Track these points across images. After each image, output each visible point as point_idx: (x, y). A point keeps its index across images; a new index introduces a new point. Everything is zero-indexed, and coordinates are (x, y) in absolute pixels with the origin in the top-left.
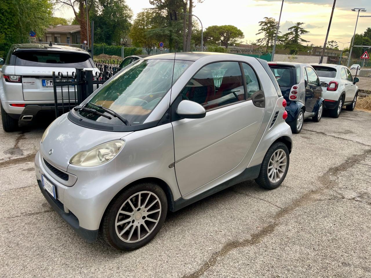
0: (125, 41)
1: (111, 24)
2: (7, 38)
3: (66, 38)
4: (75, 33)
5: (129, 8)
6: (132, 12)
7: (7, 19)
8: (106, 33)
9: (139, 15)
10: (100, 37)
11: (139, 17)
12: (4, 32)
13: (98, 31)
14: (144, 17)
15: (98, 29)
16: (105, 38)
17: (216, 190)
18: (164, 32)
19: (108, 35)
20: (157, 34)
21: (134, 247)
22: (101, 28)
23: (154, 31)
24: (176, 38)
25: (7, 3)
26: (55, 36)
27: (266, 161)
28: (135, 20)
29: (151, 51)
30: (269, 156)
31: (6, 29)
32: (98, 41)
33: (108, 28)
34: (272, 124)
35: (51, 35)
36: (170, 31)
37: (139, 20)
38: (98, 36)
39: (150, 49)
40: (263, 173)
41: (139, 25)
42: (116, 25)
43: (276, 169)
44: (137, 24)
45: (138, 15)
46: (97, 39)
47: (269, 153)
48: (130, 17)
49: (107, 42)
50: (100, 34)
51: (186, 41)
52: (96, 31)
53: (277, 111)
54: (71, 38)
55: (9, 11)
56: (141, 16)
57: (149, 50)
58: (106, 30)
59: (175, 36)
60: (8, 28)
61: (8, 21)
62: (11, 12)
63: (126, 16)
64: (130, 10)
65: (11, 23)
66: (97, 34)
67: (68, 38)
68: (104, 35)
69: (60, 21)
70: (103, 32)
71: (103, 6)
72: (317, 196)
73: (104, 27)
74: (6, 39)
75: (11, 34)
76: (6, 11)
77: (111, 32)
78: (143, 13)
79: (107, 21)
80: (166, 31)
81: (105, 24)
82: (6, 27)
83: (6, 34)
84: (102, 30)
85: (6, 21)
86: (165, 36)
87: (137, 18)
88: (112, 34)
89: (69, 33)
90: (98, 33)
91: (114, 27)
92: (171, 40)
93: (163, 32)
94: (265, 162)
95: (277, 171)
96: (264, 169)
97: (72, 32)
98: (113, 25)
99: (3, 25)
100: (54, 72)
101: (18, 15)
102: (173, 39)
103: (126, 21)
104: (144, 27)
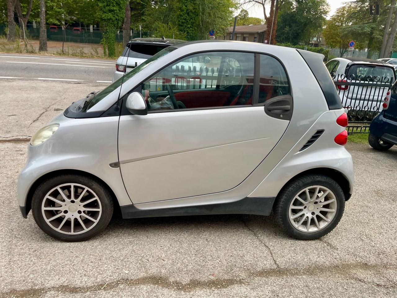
0: (319, 41)
1: (301, 22)
2: (189, 37)
3: (254, 38)
4: (263, 33)
5: (327, 3)
6: (329, 7)
7: (191, 18)
8: (294, 32)
9: (339, 11)
10: (286, 36)
11: (338, 13)
12: (187, 30)
13: (286, 30)
14: (345, 12)
15: (286, 28)
16: (292, 37)
17: (190, 211)
18: (363, 28)
19: (296, 34)
20: (354, 31)
21: (64, 238)
22: (290, 26)
23: (350, 29)
24: (379, 37)
25: (193, 3)
26: (245, 36)
27: (286, 196)
28: (332, 16)
29: (345, 52)
30: (292, 190)
31: (189, 28)
32: (284, 40)
33: (298, 26)
34: (305, 147)
35: (240, 35)
36: (372, 28)
37: (338, 16)
38: (285, 35)
39: (344, 50)
40: (280, 211)
41: (336, 22)
42: (307, 22)
43: (313, 213)
44: (335, 21)
45: (337, 10)
46: (283, 39)
47: (293, 187)
48: (326, 13)
49: (294, 41)
50: (288, 33)
51: (388, 41)
52: (284, 29)
53: (320, 128)
54: (258, 38)
55: (193, 11)
56: (340, 11)
57: (342, 51)
58: (295, 29)
59: (376, 35)
60: (191, 27)
61: (191, 20)
62: (195, 12)
63: (321, 12)
64: (327, 5)
65: (194, 23)
66: (284, 33)
67: (255, 38)
68: (292, 35)
69: (254, 21)
70: (291, 31)
71: (297, 3)
72: (361, 274)
73: (293, 25)
74: (187, 37)
75: (192, 33)
76: (191, 11)
77: (300, 31)
78: (344, 8)
79: (298, 19)
80: (366, 28)
81: (295, 22)
82: (189, 26)
83: (188, 33)
84: (290, 29)
85: (189, 21)
86: (364, 33)
87: (335, 14)
88: (300, 32)
89: (257, 33)
90: (286, 32)
91: (305, 25)
92: (371, 39)
93: (362, 30)
94: (284, 198)
95: (315, 217)
96: (281, 207)
97: (260, 31)
98: (304, 23)
99: (187, 25)
100: (136, 63)
101: (200, 15)
102: (374, 38)
103: (321, 17)
104: (342, 24)
